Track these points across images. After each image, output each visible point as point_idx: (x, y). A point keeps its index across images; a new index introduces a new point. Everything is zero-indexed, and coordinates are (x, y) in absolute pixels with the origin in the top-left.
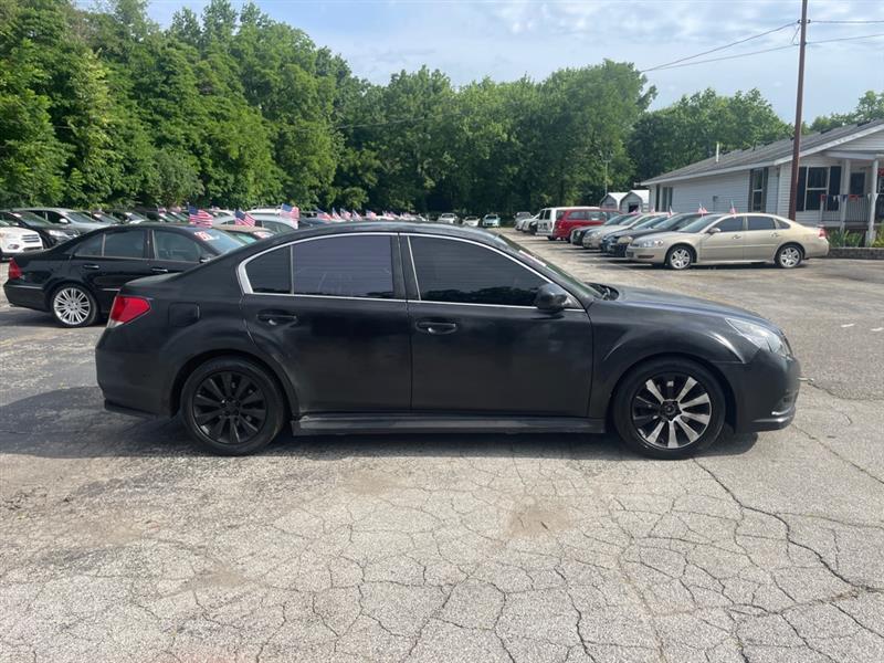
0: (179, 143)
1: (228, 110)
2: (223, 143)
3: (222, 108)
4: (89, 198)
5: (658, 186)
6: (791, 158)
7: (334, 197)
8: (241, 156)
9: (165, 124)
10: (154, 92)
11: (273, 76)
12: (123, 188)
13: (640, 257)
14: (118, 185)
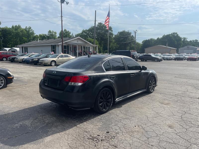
5: (22, 47)
6: (61, 43)
13: (44, 63)
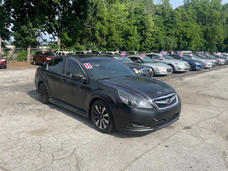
0: (173, 35)
1: (189, 25)
2: (186, 34)
3: (188, 24)
4: (146, 49)
7: (224, 48)
8: (191, 37)
9: (170, 30)
10: (169, 22)
11: (207, 13)
12: (154, 47)
14: (153, 46)
